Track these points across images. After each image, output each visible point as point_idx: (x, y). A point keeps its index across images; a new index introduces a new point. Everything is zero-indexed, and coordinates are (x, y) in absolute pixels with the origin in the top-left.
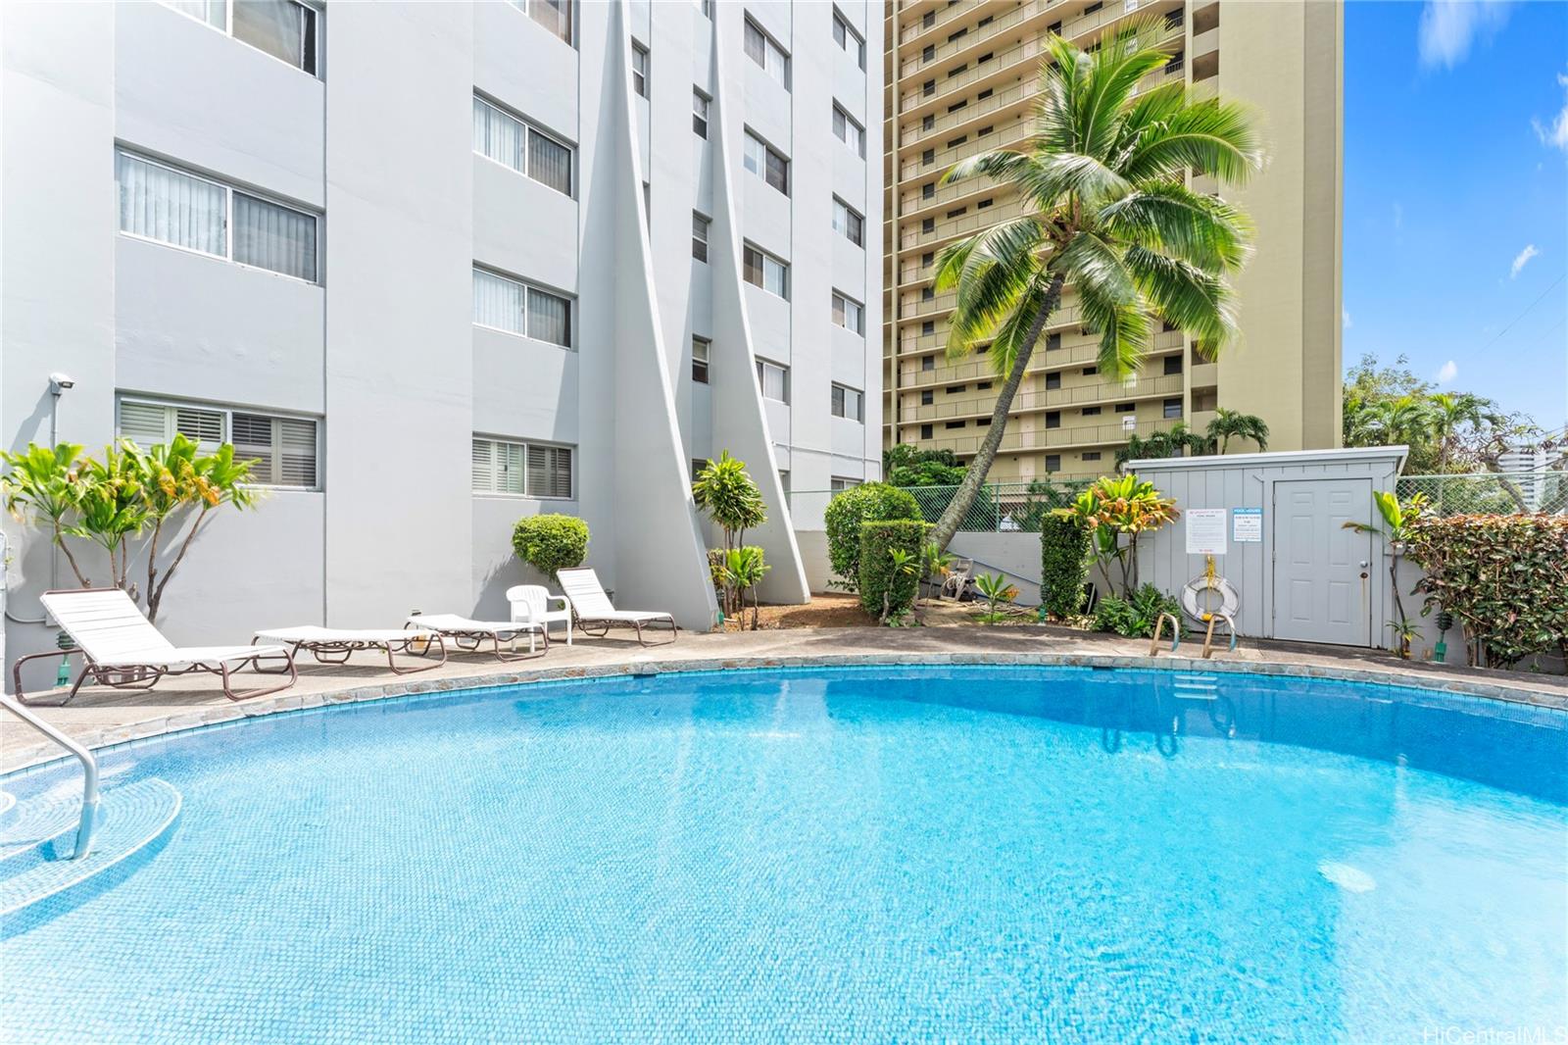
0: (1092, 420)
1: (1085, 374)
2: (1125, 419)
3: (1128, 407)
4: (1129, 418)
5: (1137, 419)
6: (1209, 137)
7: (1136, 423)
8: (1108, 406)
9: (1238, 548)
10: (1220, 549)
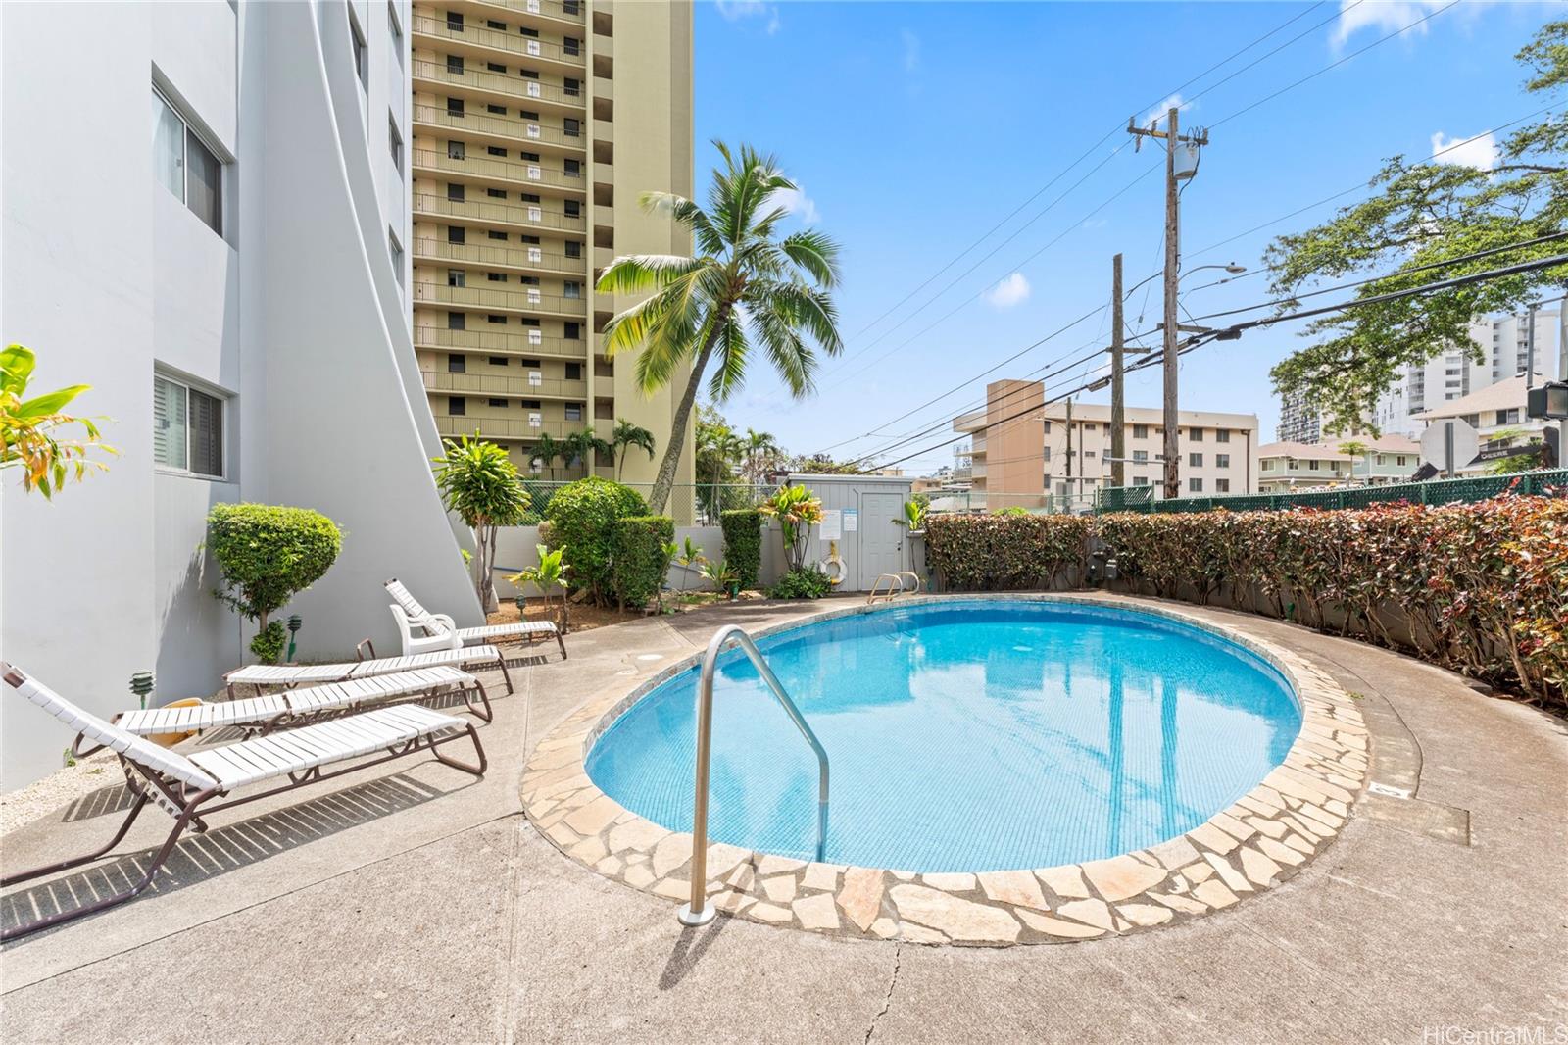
0: (498, 412)
1: (491, 363)
2: (532, 415)
3: (533, 404)
4: (535, 416)
5: (542, 417)
6: (820, 257)
7: (542, 422)
8: (515, 400)
9: (845, 534)
10: (837, 536)
